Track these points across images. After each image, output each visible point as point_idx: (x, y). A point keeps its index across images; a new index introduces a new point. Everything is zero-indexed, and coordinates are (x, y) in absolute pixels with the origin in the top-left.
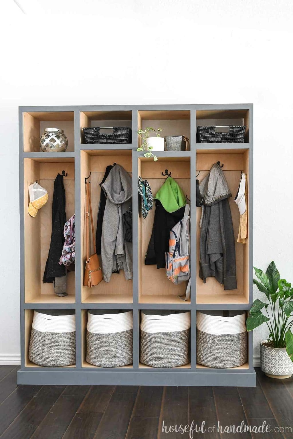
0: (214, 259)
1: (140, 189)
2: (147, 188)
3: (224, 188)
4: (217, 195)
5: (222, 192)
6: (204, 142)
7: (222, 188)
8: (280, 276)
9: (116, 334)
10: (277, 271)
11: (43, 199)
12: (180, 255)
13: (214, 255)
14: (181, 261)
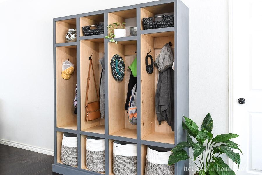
0: (163, 109)
1: (113, 63)
2: (119, 61)
3: (170, 59)
4: (165, 65)
5: (168, 63)
6: (147, 29)
7: (168, 60)
8: (213, 124)
9: (97, 152)
10: (212, 120)
11: (69, 69)
12: (133, 106)
13: (163, 107)
14: (132, 110)
